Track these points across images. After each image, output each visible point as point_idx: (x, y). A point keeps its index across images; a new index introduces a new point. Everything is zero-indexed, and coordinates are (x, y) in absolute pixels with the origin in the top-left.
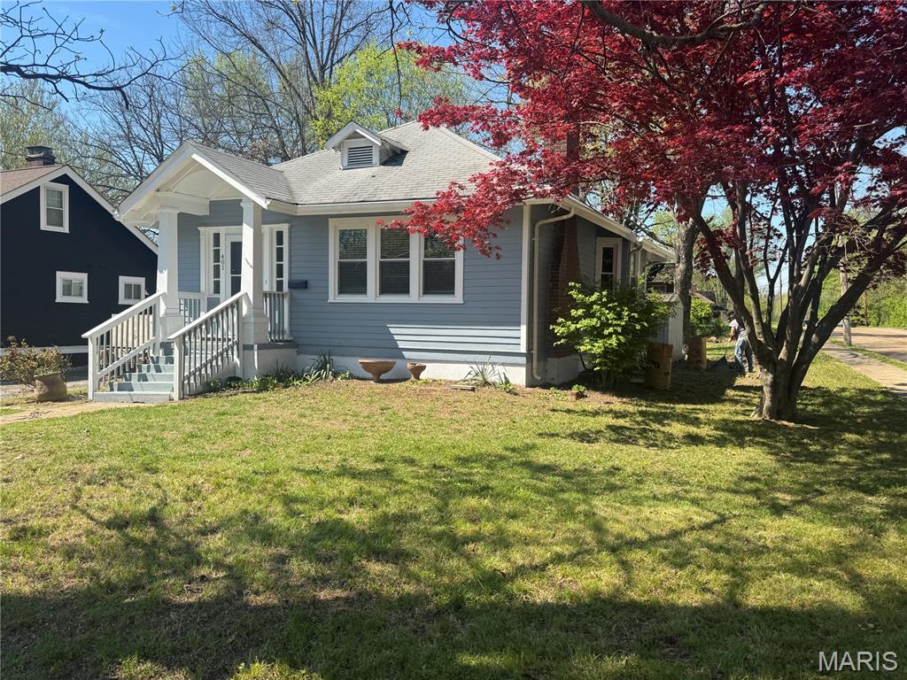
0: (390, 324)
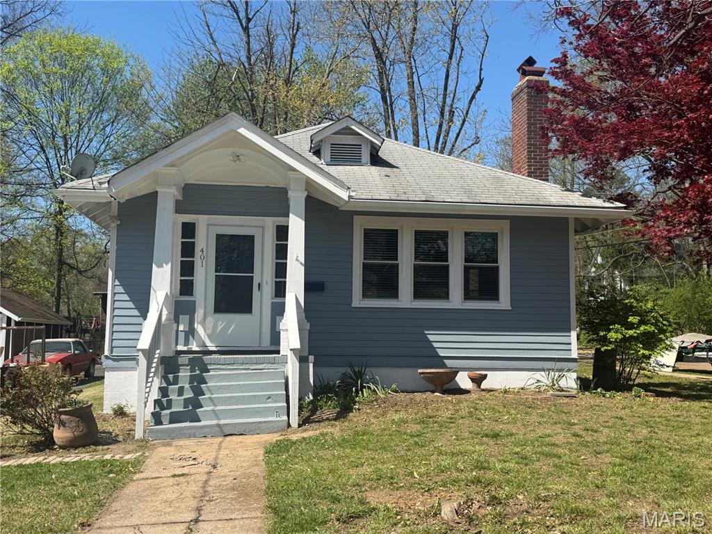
0: (426, 330)
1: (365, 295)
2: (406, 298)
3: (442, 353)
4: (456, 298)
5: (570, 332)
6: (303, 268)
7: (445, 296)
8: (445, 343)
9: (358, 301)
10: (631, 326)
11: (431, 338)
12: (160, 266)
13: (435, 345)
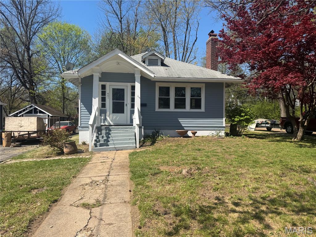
0: (179, 118)
1: (159, 108)
2: (172, 108)
3: (183, 125)
4: (188, 109)
5: (223, 118)
6: (140, 99)
7: (185, 108)
8: (184, 122)
9: (157, 109)
10: (242, 116)
11: (180, 121)
12: (95, 98)
13: (181, 123)
